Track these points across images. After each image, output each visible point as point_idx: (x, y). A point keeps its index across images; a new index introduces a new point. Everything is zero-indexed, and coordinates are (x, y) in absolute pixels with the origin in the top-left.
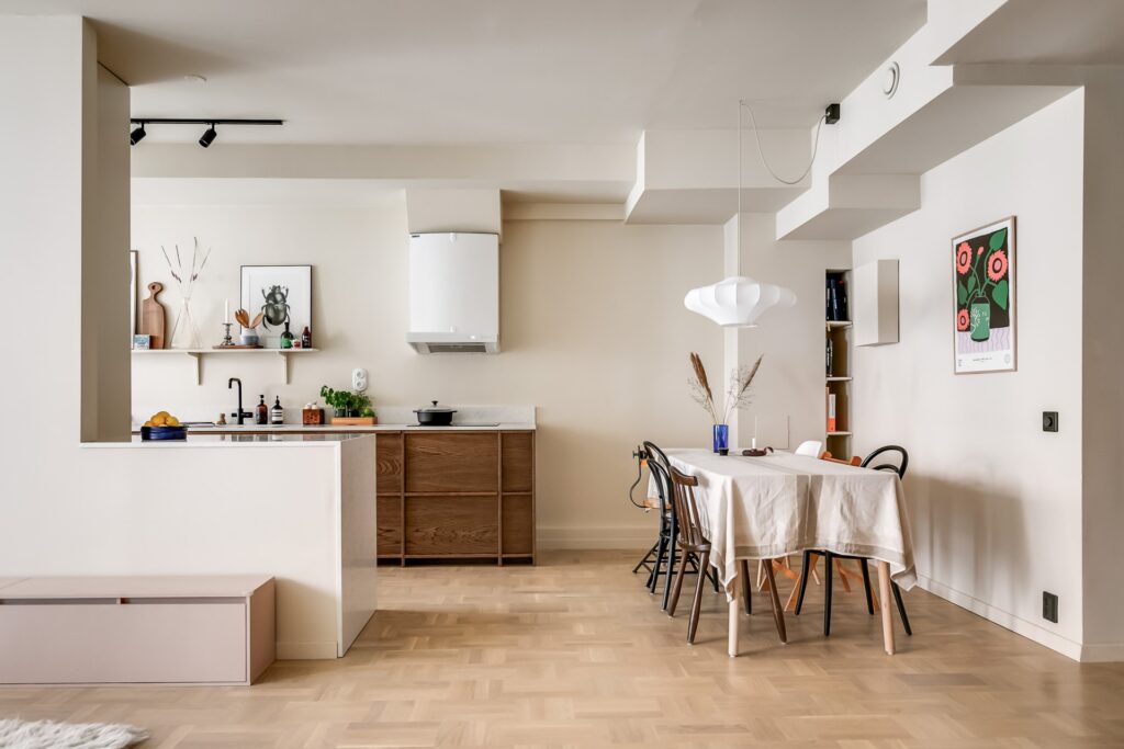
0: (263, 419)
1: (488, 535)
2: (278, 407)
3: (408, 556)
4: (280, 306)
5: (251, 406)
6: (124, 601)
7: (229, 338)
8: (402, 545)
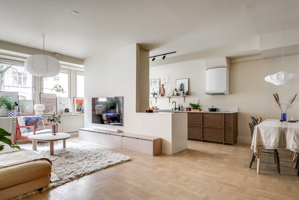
0: (179, 109)
1: (221, 137)
2: (182, 107)
3: (203, 140)
4: (183, 87)
5: (177, 107)
6: (137, 138)
7: (173, 94)
8: (202, 137)
